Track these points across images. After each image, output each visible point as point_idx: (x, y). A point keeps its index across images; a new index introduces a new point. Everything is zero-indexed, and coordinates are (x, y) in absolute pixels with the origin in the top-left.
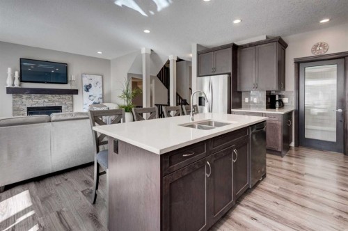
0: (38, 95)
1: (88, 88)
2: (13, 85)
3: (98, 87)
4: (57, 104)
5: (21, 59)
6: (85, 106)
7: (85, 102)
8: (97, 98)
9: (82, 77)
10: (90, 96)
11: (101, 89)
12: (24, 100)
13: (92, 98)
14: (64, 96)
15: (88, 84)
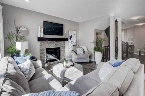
0: (51, 42)
1: (71, 37)
2: (41, 36)
3: (74, 37)
4: (58, 46)
5: (44, 21)
6: (69, 47)
7: (70, 45)
8: (74, 43)
9: (68, 32)
10: (72, 42)
11: (76, 38)
12: (45, 44)
13: (72, 43)
14: (61, 42)
15: (71, 36)
